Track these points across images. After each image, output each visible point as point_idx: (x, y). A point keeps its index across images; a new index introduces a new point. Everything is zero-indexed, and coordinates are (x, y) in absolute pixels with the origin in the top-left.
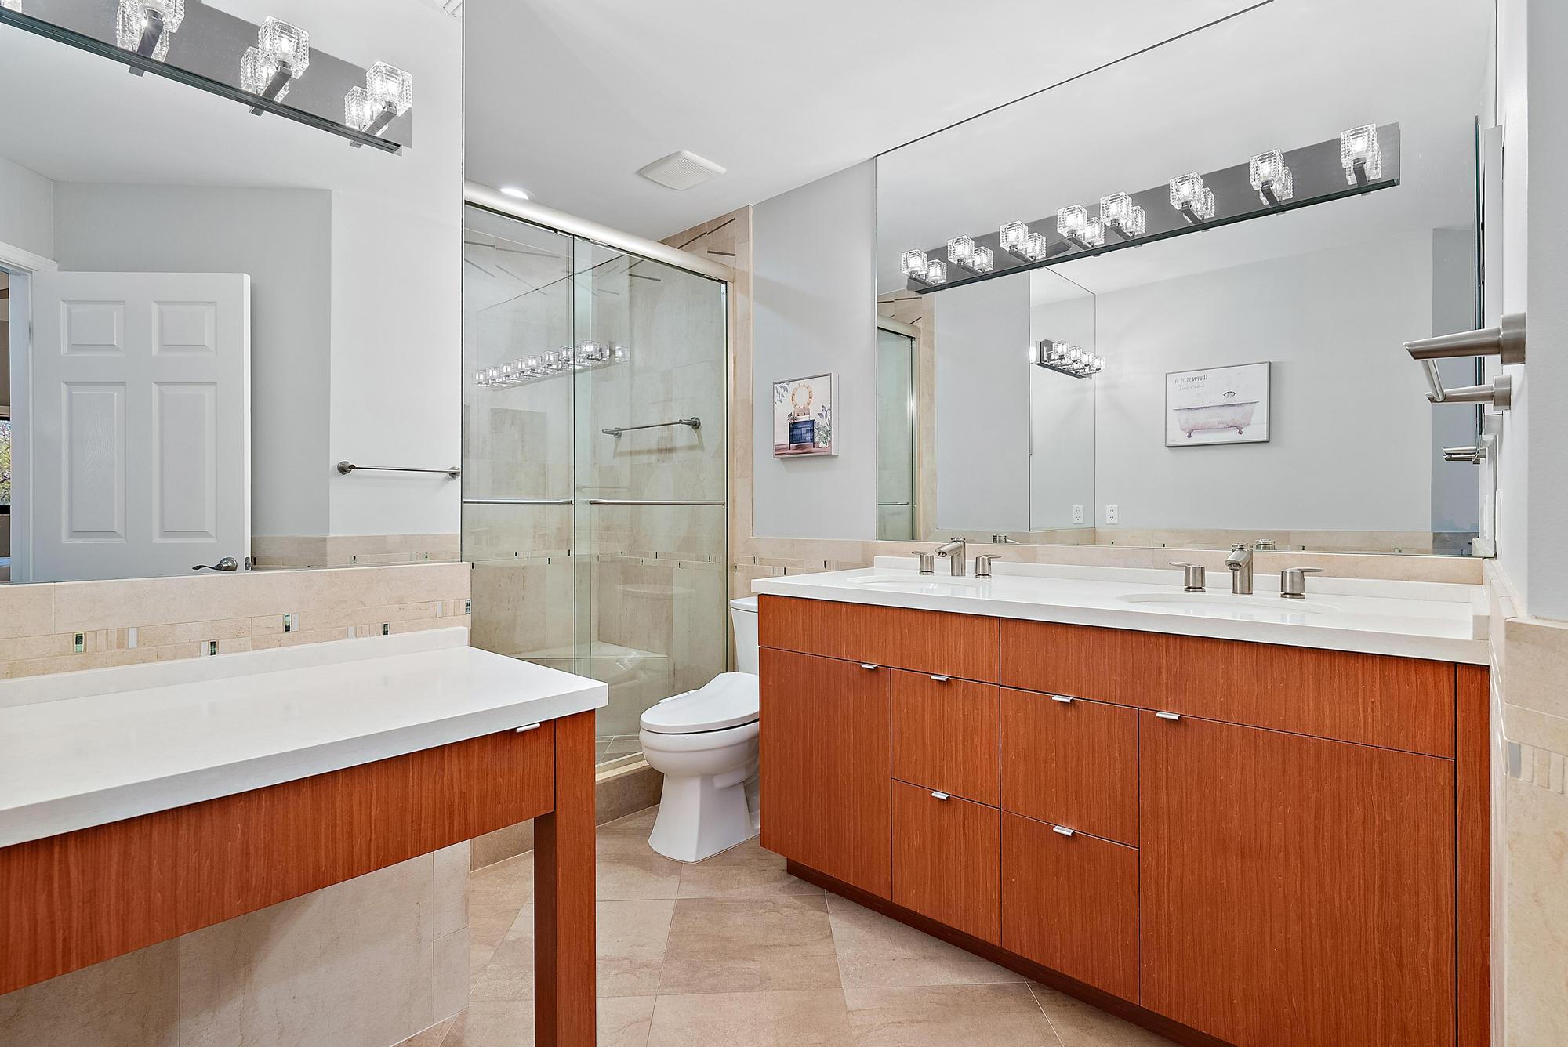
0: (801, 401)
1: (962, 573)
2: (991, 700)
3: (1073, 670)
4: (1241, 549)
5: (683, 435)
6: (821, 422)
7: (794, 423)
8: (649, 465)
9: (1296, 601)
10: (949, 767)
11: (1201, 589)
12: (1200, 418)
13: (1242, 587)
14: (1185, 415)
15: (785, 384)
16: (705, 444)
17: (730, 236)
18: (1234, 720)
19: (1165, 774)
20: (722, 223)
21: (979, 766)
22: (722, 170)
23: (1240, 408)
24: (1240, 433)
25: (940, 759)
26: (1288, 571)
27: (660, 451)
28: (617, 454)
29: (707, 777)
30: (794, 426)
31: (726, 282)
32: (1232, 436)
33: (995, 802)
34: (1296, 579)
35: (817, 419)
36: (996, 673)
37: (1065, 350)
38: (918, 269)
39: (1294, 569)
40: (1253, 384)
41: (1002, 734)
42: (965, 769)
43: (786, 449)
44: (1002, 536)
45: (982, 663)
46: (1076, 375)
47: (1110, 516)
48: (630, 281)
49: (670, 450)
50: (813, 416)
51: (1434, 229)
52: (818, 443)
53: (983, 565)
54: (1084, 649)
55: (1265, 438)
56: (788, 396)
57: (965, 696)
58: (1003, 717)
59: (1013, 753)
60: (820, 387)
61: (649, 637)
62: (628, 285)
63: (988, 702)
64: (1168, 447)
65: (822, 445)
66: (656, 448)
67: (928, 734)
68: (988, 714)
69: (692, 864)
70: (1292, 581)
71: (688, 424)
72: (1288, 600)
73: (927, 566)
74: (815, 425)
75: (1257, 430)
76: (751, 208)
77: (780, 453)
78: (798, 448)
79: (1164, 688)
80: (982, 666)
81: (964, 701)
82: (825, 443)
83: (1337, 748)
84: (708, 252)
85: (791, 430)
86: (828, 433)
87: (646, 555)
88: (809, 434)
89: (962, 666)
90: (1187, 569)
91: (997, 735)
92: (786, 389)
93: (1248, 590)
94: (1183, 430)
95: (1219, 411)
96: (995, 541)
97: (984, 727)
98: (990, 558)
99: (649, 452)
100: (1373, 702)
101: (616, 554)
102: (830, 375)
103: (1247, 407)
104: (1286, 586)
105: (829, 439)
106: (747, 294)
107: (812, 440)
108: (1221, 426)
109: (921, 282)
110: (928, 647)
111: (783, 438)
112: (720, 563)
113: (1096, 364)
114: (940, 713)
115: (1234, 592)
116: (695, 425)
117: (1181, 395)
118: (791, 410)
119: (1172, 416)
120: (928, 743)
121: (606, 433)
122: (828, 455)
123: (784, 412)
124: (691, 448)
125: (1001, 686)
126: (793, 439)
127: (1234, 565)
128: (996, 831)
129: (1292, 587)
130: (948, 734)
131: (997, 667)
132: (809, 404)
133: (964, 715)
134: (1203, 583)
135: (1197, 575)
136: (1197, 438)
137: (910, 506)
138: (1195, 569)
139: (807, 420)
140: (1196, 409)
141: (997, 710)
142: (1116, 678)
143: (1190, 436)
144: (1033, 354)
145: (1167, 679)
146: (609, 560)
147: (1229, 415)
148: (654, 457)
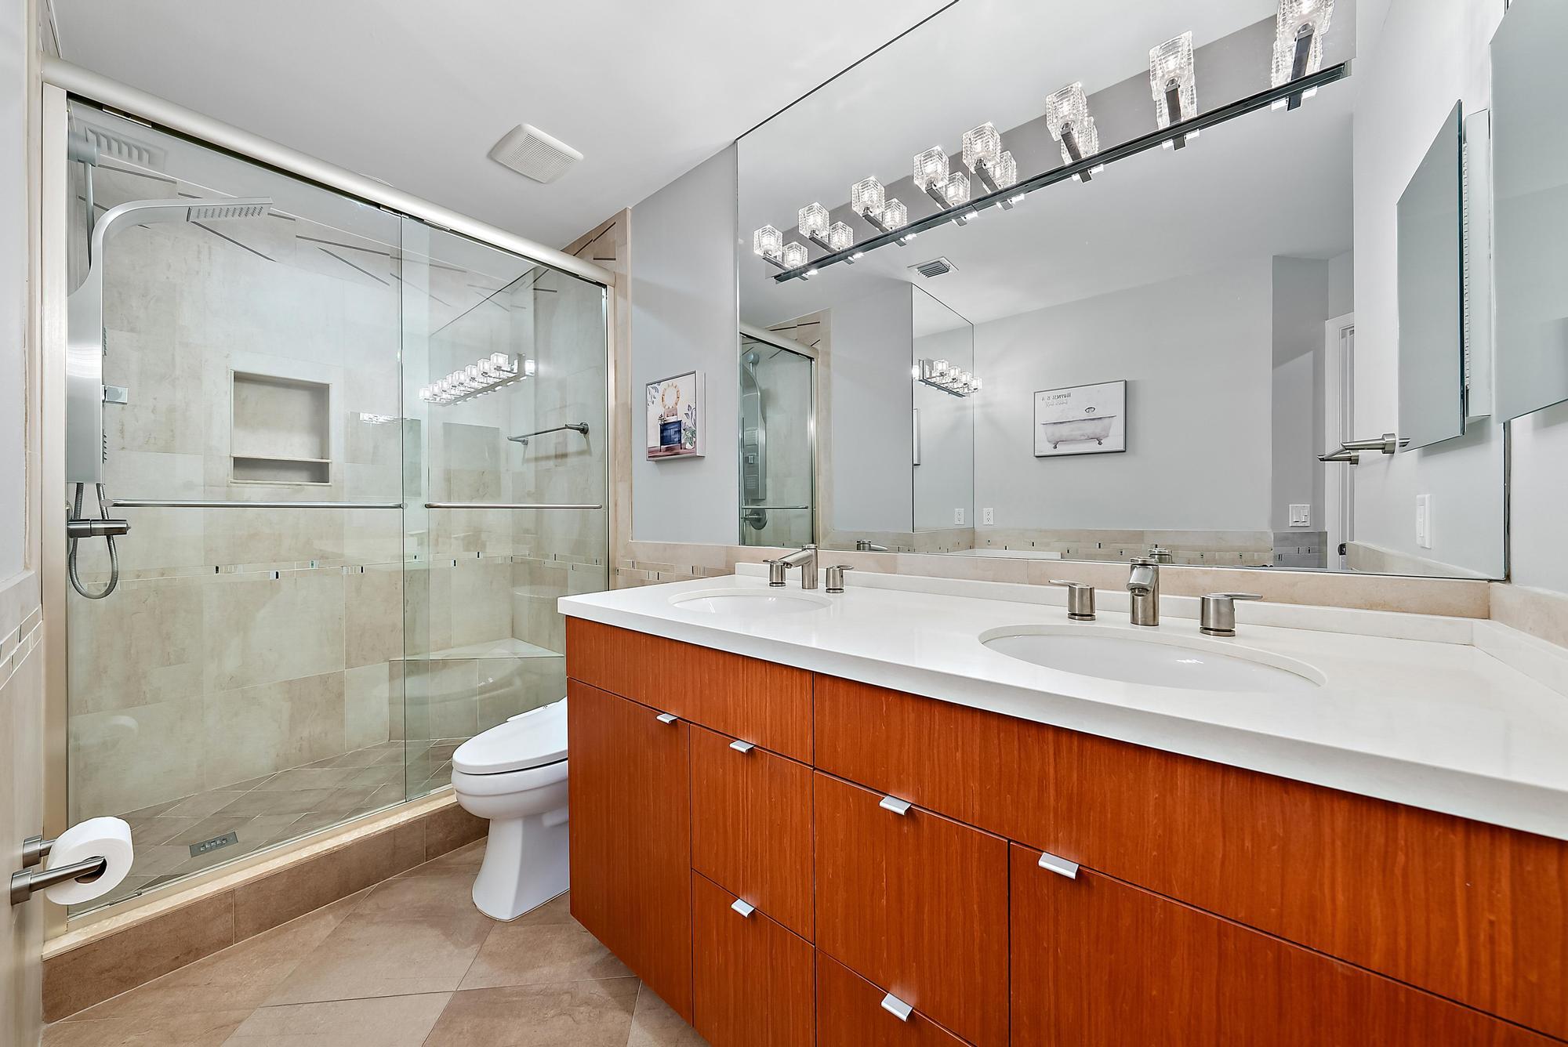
0: (670, 402)
1: (813, 585)
2: (803, 787)
3: (911, 763)
4: (1144, 565)
5: (574, 439)
6: (687, 422)
7: (665, 424)
8: (548, 470)
9: (1223, 641)
10: (753, 870)
11: (1090, 616)
12: (1064, 431)
13: (1145, 616)
14: (1051, 428)
15: (656, 385)
16: (592, 449)
17: (611, 240)
18: (1177, 894)
19: (1051, 959)
20: (604, 229)
21: (788, 877)
22: (579, 155)
23: (1100, 421)
24: (1100, 443)
25: (743, 856)
26: (1212, 597)
27: (557, 457)
28: (526, 461)
29: (531, 817)
30: (664, 427)
31: (606, 286)
32: (1093, 447)
33: (808, 932)
34: (1224, 609)
35: (684, 420)
36: (809, 748)
37: (945, 368)
38: (772, 248)
39: (1220, 595)
40: (1110, 400)
41: (817, 839)
42: (771, 878)
43: (656, 451)
44: (866, 541)
45: (792, 732)
46: (957, 394)
47: (987, 518)
48: (535, 294)
49: (564, 456)
50: (681, 417)
51: (1274, 256)
52: (685, 444)
53: (834, 578)
54: (926, 732)
55: (1122, 449)
56: (659, 396)
57: (771, 776)
58: (817, 815)
59: (830, 871)
60: (685, 385)
61: (550, 636)
62: (533, 298)
63: (799, 789)
64: (1037, 457)
65: (688, 446)
66: (553, 453)
67: (729, 822)
68: (799, 806)
69: (506, 923)
70: (1218, 612)
71: (578, 429)
72: (1212, 639)
73: (777, 576)
74: (683, 426)
75: (1114, 442)
76: (629, 214)
77: (652, 455)
78: (667, 449)
79: (1052, 815)
80: (792, 736)
81: (770, 783)
82: (691, 444)
83: (1402, 998)
84: (594, 259)
85: (662, 431)
86: (694, 433)
87: (547, 556)
88: (677, 436)
89: (768, 732)
90: (1072, 590)
91: (810, 841)
92: (657, 390)
93: (1152, 620)
94: (1049, 442)
95: (1082, 424)
96: (858, 548)
97: (794, 825)
98: (841, 568)
99: (548, 458)
100: (1492, 923)
101: (525, 556)
102: (695, 372)
103: (1106, 421)
104: (1209, 618)
105: (694, 439)
106: (625, 297)
107: (680, 441)
108: (1083, 438)
109: (776, 264)
110: (730, 701)
111: (655, 441)
112: (602, 567)
113: (974, 384)
114: (743, 793)
115: (1134, 621)
116: (584, 431)
117: (1049, 411)
118: (661, 411)
119: (1039, 428)
120: (730, 831)
121: (511, 440)
122: (693, 457)
123: (655, 413)
124: (581, 453)
125: (815, 769)
126: (664, 440)
127: (1138, 590)
128: (810, 975)
129: (1218, 621)
130: (752, 824)
131: (809, 741)
132: (676, 404)
133: (770, 801)
134: (1092, 608)
135: (1085, 598)
136: (1062, 449)
137: (809, 509)
138: (1082, 590)
139: (675, 420)
140: (1061, 423)
141: (810, 804)
142: (974, 785)
143: (1055, 447)
144: (916, 372)
145: (1057, 800)
146: (520, 561)
147: (1091, 428)
148: (551, 463)
